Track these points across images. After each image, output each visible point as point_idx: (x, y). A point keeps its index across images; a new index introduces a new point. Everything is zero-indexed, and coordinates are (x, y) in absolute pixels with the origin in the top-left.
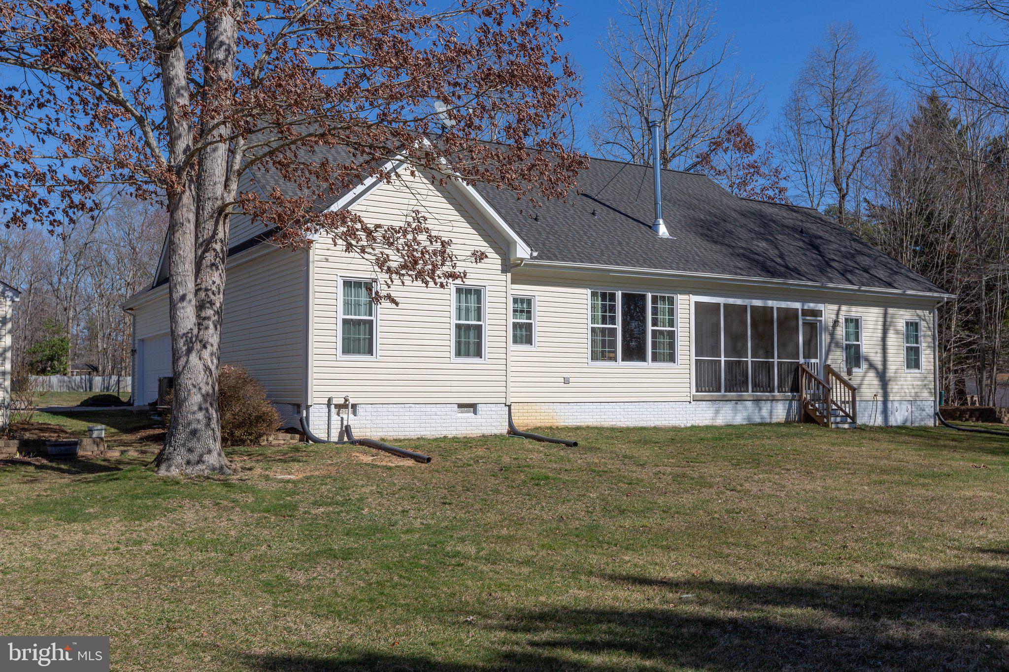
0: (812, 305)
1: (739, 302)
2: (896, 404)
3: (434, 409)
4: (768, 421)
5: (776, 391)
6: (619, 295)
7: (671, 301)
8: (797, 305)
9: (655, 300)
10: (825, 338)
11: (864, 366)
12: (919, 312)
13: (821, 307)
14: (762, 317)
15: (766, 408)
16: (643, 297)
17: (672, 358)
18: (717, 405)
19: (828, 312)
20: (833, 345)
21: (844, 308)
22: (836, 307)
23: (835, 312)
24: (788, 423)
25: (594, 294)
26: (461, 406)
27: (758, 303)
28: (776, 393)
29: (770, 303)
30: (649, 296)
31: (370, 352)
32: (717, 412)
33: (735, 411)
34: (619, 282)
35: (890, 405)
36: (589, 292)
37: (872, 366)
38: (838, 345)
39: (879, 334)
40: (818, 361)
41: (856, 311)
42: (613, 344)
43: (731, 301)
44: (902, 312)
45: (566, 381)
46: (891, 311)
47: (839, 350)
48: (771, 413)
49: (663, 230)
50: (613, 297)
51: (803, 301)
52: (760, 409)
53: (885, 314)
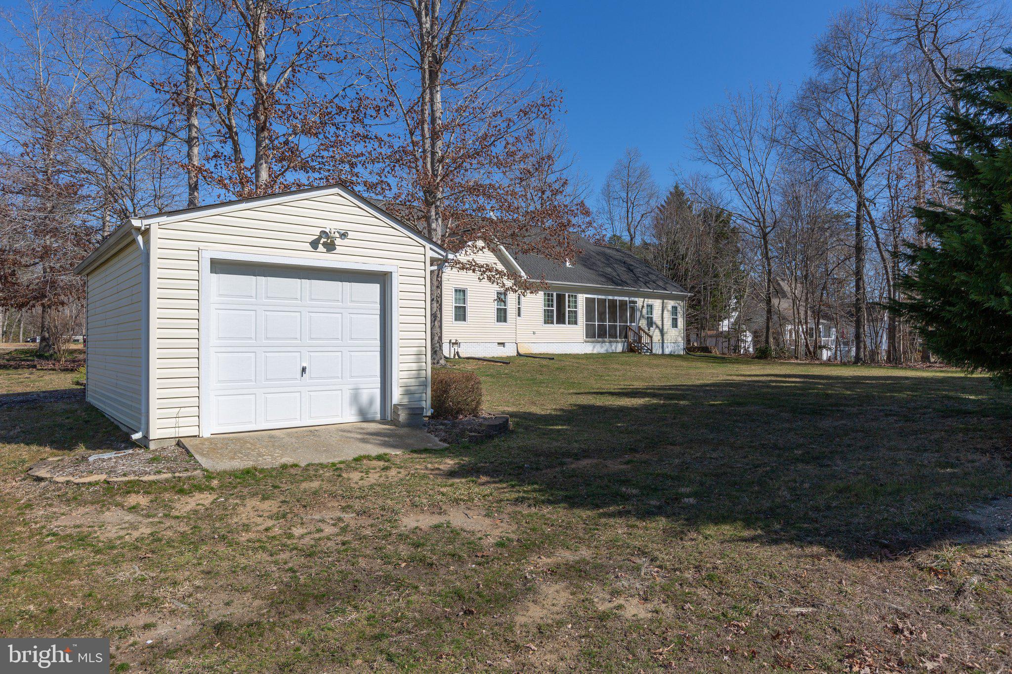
0: (633, 299)
1: (603, 297)
2: (667, 344)
3: (489, 345)
4: (615, 351)
6: (555, 294)
7: (576, 297)
8: (627, 299)
9: (569, 296)
10: (638, 314)
11: (654, 326)
12: (678, 302)
13: (636, 299)
14: (613, 303)
15: (614, 345)
16: (564, 295)
17: (576, 323)
18: (594, 344)
19: (640, 301)
20: (641, 317)
21: (646, 300)
22: (642, 299)
23: (642, 302)
24: (623, 352)
25: (545, 294)
26: (499, 344)
27: (610, 298)
28: (618, 339)
29: (616, 298)
30: (567, 294)
31: (465, 320)
32: (594, 347)
33: (601, 347)
34: (555, 288)
35: (665, 344)
36: (542, 293)
37: (657, 327)
38: (643, 317)
39: (660, 312)
40: (635, 324)
41: (650, 301)
42: (552, 317)
43: (600, 297)
44: (670, 301)
45: (534, 333)
46: (665, 301)
47: (644, 319)
48: (616, 347)
49: (568, 264)
50: (552, 295)
51: (629, 297)
52: (612, 346)
53: (663, 303)
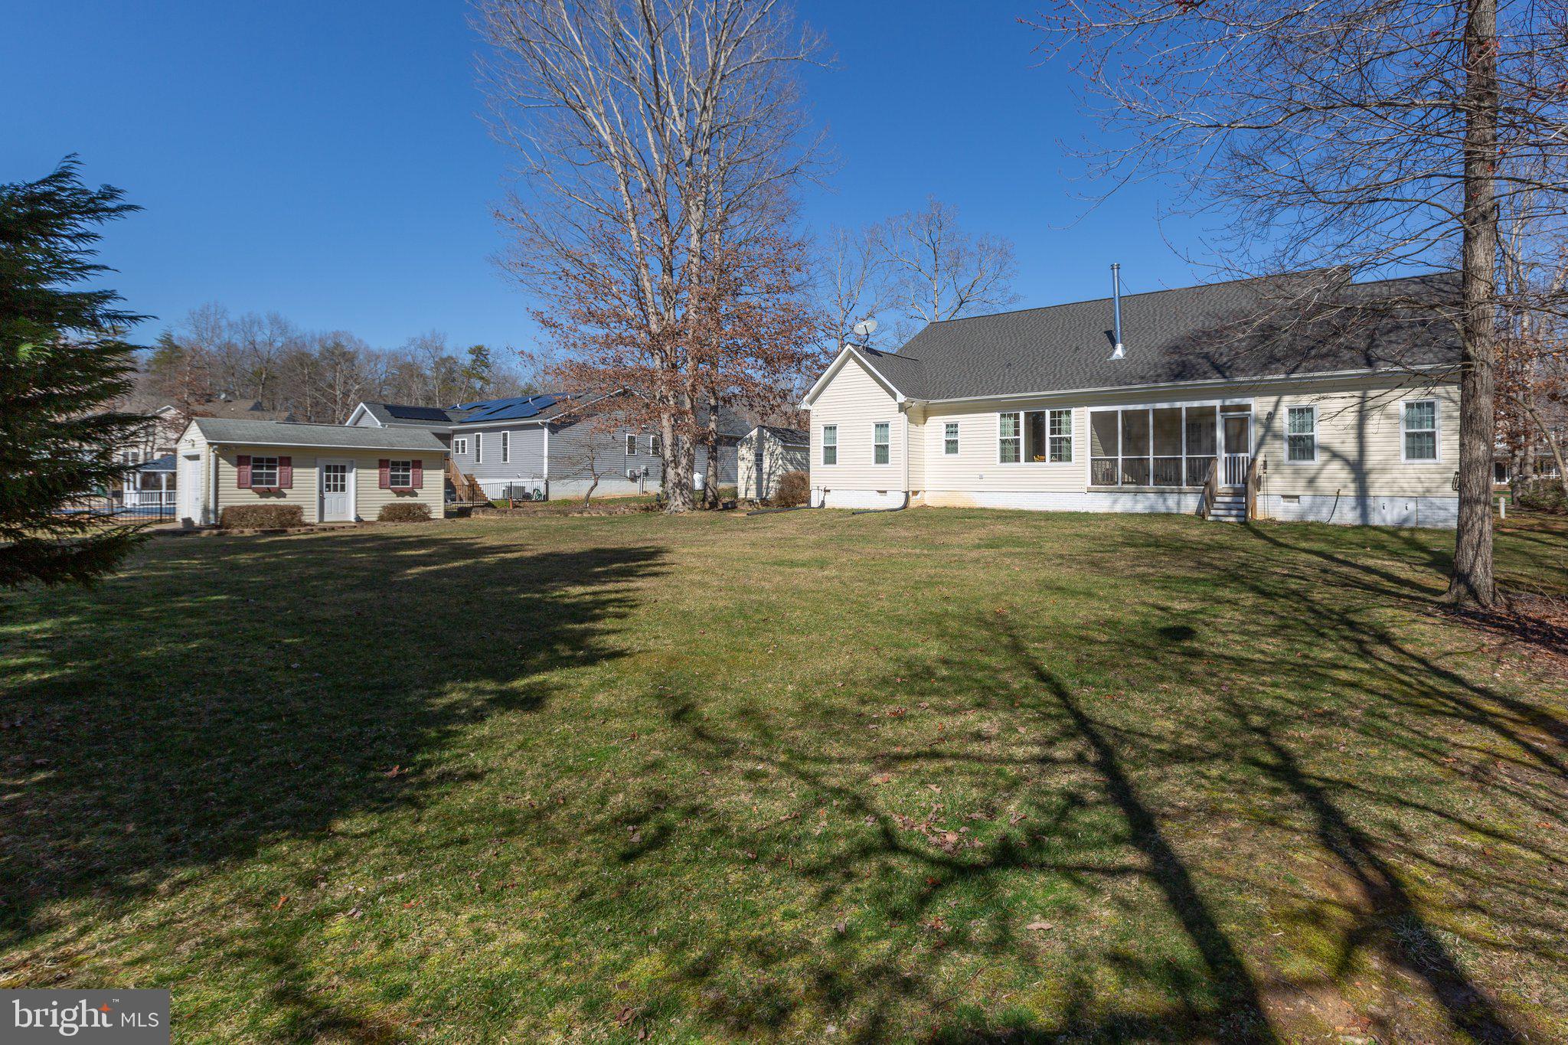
0: (1237, 401)
1: (1140, 407)
2: (1381, 501)
4: (1175, 511)
5: (1184, 484)
6: (1022, 415)
7: (1069, 413)
8: (1217, 403)
9: (1053, 414)
10: (1254, 432)
11: (1320, 457)
12: (1434, 389)
15: (1172, 499)
16: (1043, 414)
17: (1068, 458)
18: (1114, 496)
19: (1260, 406)
20: (1268, 438)
21: (1287, 398)
22: (1274, 399)
23: (1272, 404)
24: (1198, 512)
25: (1003, 416)
27: (1165, 406)
28: (1185, 487)
29: (1178, 405)
30: (1048, 413)
31: (835, 463)
32: (1115, 502)
33: (1136, 502)
34: (1021, 405)
35: (1370, 502)
36: (998, 415)
37: (1335, 455)
38: (1277, 436)
40: (1248, 455)
41: (1305, 401)
42: (1017, 450)
43: (1131, 407)
44: (1398, 392)
45: (979, 477)
47: (1278, 442)
48: (1179, 504)
50: (1017, 417)
51: (1224, 398)
52: (1165, 500)
53: (1363, 400)
